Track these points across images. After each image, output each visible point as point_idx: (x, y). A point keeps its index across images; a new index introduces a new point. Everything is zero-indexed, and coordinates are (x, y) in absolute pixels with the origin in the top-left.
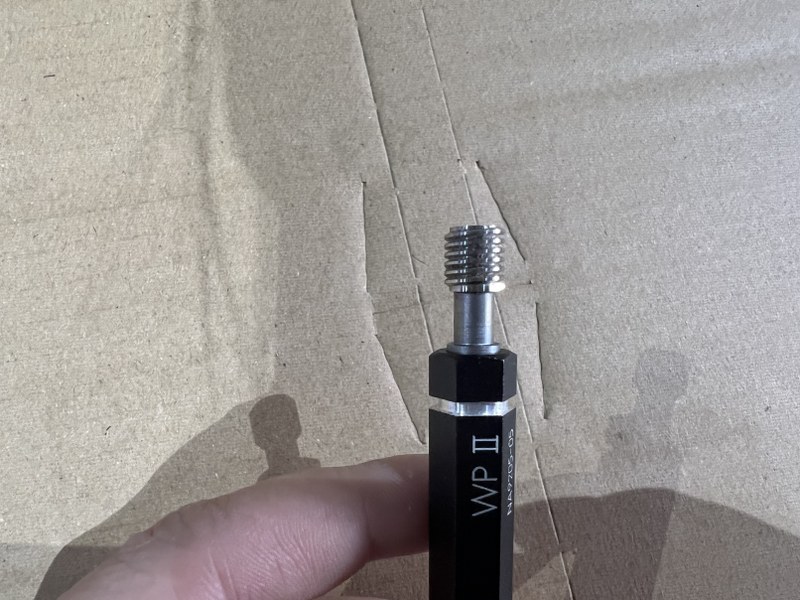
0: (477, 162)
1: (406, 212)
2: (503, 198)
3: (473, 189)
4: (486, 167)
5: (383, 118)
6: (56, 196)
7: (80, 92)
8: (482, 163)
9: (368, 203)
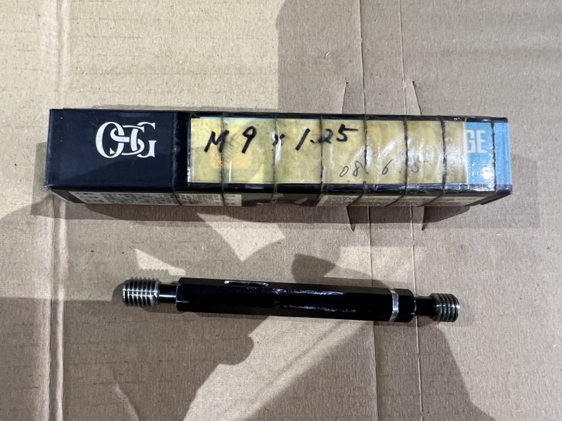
0: (413, 82)
1: (368, 104)
2: (423, 105)
3: (407, 97)
4: (418, 85)
5: (364, 48)
6: (181, 62)
7: (201, 7)
8: (416, 83)
9: (347, 94)
